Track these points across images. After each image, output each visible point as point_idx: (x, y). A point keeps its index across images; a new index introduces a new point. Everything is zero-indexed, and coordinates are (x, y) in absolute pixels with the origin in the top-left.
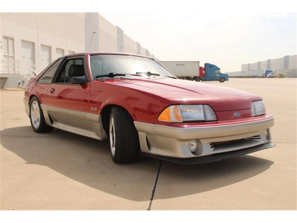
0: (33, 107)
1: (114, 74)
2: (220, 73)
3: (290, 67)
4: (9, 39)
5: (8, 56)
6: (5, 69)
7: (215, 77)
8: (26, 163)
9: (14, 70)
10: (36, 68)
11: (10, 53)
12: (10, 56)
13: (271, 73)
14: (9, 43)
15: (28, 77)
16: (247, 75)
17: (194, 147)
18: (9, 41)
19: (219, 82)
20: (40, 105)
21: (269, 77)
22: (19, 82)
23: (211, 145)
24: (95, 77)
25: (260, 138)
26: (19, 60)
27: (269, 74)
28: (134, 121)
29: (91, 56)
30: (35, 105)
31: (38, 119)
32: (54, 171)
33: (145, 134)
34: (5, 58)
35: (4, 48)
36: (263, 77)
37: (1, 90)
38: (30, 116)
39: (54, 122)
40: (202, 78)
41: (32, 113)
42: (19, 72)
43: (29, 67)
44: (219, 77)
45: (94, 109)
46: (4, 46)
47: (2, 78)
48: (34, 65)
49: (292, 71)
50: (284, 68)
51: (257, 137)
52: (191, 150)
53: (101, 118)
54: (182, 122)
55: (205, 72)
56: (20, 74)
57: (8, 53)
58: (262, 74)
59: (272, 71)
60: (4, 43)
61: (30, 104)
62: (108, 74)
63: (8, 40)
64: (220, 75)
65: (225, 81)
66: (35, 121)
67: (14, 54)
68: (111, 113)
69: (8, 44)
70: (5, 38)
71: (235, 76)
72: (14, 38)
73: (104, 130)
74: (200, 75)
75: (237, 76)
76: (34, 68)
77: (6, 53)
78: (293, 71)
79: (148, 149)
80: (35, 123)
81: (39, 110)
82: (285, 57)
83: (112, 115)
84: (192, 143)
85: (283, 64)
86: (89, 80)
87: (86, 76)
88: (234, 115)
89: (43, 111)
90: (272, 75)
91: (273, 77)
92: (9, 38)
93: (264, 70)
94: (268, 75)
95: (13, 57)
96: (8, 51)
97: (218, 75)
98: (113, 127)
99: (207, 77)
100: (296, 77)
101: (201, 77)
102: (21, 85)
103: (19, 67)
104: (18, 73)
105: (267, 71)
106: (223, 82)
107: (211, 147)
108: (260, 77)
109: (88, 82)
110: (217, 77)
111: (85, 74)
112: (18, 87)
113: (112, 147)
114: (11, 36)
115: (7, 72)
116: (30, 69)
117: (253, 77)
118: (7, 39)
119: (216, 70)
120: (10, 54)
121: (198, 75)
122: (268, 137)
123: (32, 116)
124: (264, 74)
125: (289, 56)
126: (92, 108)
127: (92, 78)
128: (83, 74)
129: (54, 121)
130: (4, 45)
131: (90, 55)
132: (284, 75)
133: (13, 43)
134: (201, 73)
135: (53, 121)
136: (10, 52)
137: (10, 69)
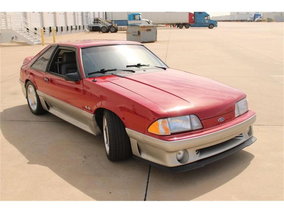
0: (29, 90)
1: (105, 70)
2: (209, 19)
7: (204, 24)
8: (28, 163)
9: (6, 25)
10: (28, 23)
13: (259, 17)
15: (20, 32)
16: (236, 19)
17: (181, 155)
19: (208, 28)
20: (36, 90)
21: (257, 21)
22: (12, 36)
23: (196, 151)
24: (87, 74)
25: (242, 136)
26: (10, 16)
27: (258, 18)
30: (31, 89)
31: (35, 102)
32: (55, 174)
33: (136, 141)
36: (251, 21)
38: (27, 98)
39: (51, 108)
40: (192, 24)
41: (29, 95)
42: (11, 27)
43: (21, 22)
44: (208, 24)
45: (88, 108)
48: (26, 20)
49: (280, 14)
52: (178, 158)
53: (95, 117)
54: (170, 134)
55: (194, 18)
58: (250, 18)
59: (260, 15)
61: (26, 87)
62: (100, 71)
64: (209, 22)
65: (214, 28)
66: (32, 104)
68: (104, 115)
71: (224, 20)
73: (98, 127)
74: (190, 22)
75: (226, 20)
76: (26, 23)
79: (139, 153)
80: (32, 105)
81: (35, 94)
84: (179, 152)
86: (82, 78)
87: (79, 73)
88: (219, 121)
89: (39, 96)
90: (260, 19)
91: (261, 21)
93: (252, 14)
94: (256, 19)
97: (207, 21)
98: (106, 128)
99: (196, 23)
100: (283, 22)
101: (190, 24)
102: (14, 40)
103: (11, 23)
104: (10, 28)
105: (255, 15)
106: (212, 28)
107: (197, 154)
108: (249, 21)
109: (81, 80)
110: (206, 23)
111: (77, 70)
112: (11, 42)
113: (106, 144)
116: (22, 24)
117: (242, 21)
119: (206, 17)
121: (188, 22)
122: (250, 133)
123: (29, 98)
124: (252, 18)
126: (86, 106)
127: (85, 76)
131: (82, 49)
132: (272, 19)
134: (190, 19)
135: (49, 107)
137: (3, 25)
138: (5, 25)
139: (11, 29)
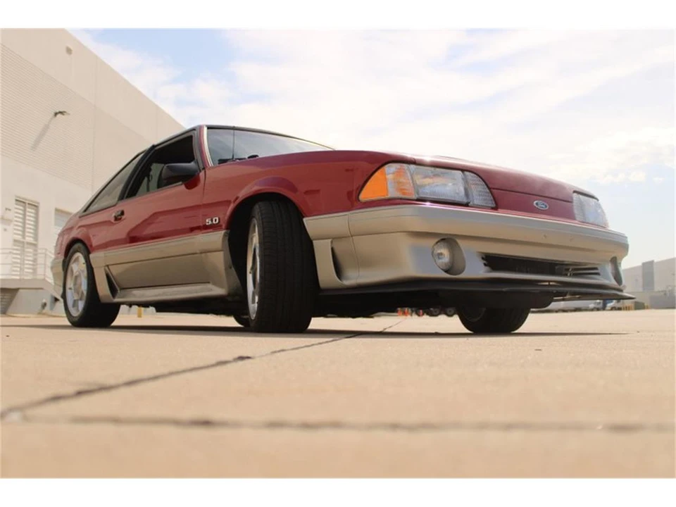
0: (72, 271)
1: (260, 156)
3: (658, 287)
4: (27, 205)
5: (23, 242)
6: (14, 271)
9: (35, 270)
11: (28, 236)
12: (28, 243)
14: (28, 214)
17: (445, 258)
18: (28, 210)
20: (89, 257)
21: (611, 310)
22: (44, 301)
23: (483, 258)
25: (598, 274)
26: (46, 250)
28: (304, 217)
29: (210, 130)
30: (78, 264)
31: (82, 294)
33: (330, 240)
34: (15, 245)
35: (16, 223)
37: (2, 317)
39: (120, 291)
41: (69, 285)
42: (44, 275)
46: (16, 219)
47: (4, 290)
49: (662, 294)
50: (644, 289)
51: (592, 270)
53: (227, 238)
54: (415, 198)
56: (47, 281)
57: (24, 236)
58: (595, 303)
60: (17, 213)
61: (66, 265)
63: (25, 207)
66: (74, 301)
67: (36, 238)
68: (254, 217)
69: (24, 215)
70: (19, 203)
72: (38, 203)
73: (233, 269)
77: (19, 234)
78: (665, 294)
79: (336, 278)
80: (74, 306)
82: (644, 264)
83: (255, 221)
84: (439, 252)
85: (640, 280)
86: (202, 168)
88: (535, 205)
89: (95, 270)
90: (619, 305)
91: (619, 309)
92: (29, 204)
95: (35, 245)
96: (24, 231)
98: (254, 250)
102: (47, 308)
103: (45, 265)
104: (42, 277)
107: (485, 265)
108: (592, 310)
109: (200, 171)
111: (194, 159)
112: (39, 313)
114: (34, 199)
115: (18, 278)
117: (576, 309)
118: (24, 205)
120: (27, 238)
122: (618, 278)
123: (69, 293)
125: (652, 263)
126: (207, 221)
127: (210, 163)
128: (190, 158)
129: (118, 289)
130: (16, 217)
131: (208, 129)
132: (646, 305)
133: (37, 214)
136: (27, 234)
137: (26, 270)
138: (31, 271)
139: (44, 280)
